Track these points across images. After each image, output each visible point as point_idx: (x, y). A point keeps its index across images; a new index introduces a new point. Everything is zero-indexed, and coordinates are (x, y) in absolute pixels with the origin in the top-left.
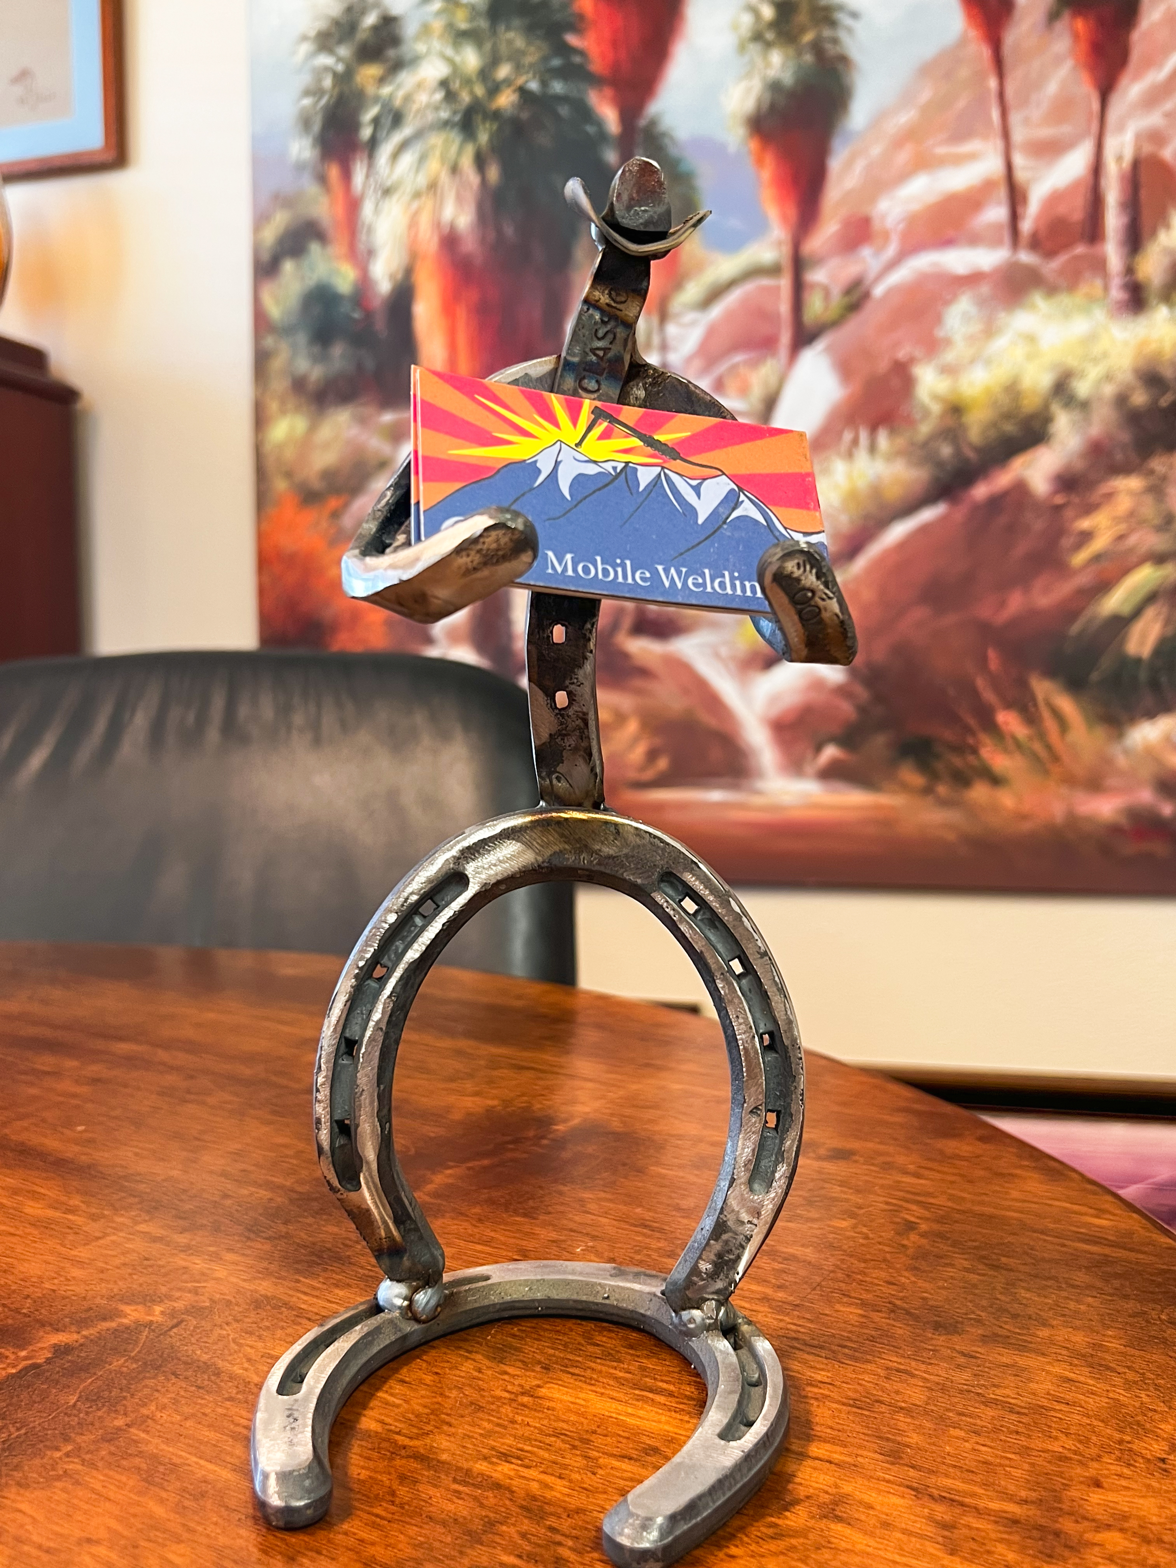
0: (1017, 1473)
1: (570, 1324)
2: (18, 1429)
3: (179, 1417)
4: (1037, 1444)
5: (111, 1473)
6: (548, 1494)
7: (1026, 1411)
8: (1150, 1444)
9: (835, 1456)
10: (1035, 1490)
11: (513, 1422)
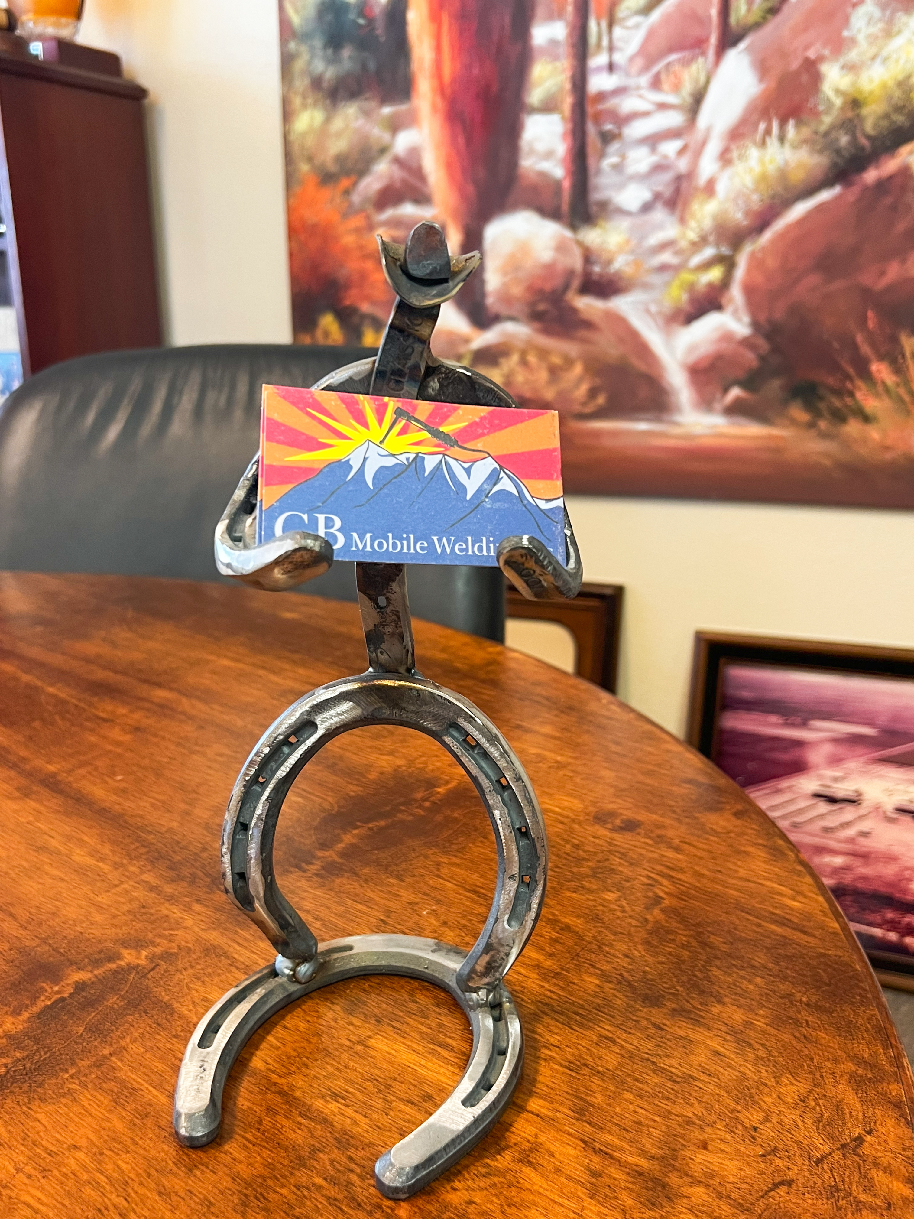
0: (655, 1133)
1: (403, 982)
2: (45, 1053)
3: (142, 1050)
4: (677, 1110)
5: (96, 1094)
6: (356, 1130)
7: (679, 1080)
8: (752, 1115)
9: (543, 1110)
10: (662, 1149)
11: (346, 1067)
